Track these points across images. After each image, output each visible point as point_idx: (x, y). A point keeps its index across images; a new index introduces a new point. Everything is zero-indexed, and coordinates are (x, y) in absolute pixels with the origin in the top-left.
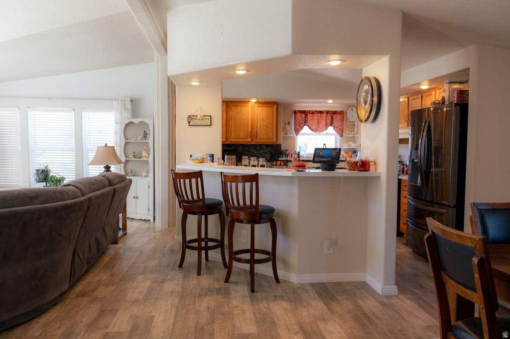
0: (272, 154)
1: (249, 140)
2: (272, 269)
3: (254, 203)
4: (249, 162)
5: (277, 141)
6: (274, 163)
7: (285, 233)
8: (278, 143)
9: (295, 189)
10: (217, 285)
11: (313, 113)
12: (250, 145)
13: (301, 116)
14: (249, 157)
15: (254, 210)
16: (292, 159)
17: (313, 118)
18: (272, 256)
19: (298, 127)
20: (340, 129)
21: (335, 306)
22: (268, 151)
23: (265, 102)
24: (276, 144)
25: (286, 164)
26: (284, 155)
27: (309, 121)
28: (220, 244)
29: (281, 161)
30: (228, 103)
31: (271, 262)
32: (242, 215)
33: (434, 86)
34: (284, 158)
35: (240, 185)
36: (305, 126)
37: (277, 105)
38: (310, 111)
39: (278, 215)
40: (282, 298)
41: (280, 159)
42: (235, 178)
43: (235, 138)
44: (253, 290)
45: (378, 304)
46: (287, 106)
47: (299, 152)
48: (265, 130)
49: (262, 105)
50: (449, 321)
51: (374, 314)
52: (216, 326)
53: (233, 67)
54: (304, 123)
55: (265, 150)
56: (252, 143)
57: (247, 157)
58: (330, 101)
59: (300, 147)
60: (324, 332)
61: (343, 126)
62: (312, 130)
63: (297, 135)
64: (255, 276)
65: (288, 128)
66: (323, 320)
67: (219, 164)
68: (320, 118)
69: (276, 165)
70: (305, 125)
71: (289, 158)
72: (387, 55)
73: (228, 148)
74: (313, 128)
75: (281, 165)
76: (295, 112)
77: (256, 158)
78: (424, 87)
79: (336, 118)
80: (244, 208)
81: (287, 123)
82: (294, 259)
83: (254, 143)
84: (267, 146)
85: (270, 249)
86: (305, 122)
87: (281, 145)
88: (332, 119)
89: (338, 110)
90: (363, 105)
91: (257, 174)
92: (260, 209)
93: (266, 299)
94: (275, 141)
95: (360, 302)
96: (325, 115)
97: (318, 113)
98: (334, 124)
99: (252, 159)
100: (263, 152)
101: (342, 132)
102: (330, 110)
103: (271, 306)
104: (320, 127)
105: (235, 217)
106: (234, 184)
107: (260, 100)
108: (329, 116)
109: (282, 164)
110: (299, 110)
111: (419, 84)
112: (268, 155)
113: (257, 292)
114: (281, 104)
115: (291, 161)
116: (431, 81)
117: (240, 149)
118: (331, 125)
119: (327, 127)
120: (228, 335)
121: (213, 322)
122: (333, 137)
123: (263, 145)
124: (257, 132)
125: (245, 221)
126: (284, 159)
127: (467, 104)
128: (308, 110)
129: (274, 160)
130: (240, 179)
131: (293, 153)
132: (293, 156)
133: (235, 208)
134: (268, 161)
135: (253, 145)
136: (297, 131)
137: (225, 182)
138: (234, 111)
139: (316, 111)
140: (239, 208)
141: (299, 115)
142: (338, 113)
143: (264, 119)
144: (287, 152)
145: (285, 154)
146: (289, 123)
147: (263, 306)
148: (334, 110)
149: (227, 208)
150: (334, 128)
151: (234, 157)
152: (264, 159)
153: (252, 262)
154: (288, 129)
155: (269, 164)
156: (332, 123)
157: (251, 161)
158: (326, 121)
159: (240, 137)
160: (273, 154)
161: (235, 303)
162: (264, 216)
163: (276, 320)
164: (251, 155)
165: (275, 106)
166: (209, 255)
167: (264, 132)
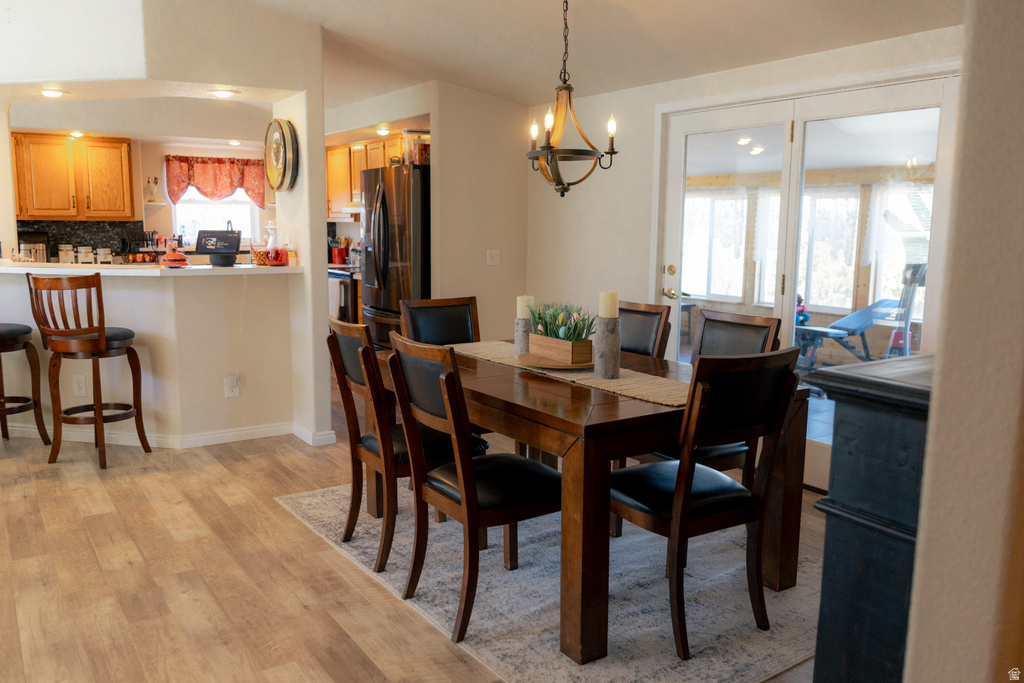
0: (123, 241)
1: (73, 212)
2: (137, 434)
3: (96, 324)
4: (76, 257)
5: (133, 215)
6: (131, 258)
7: (156, 371)
8: (137, 219)
9: (169, 298)
10: (34, 468)
11: (204, 161)
12: (76, 223)
13: (181, 167)
14: (74, 247)
15: (96, 334)
16: (167, 250)
17: (204, 172)
18: (133, 410)
19: (176, 188)
20: (259, 194)
21: (242, 467)
22: (117, 234)
23: (103, 138)
24: (132, 220)
25: (154, 258)
26: (150, 242)
27: (196, 177)
28: (31, 404)
29: (144, 253)
30: (19, 136)
31: (134, 418)
32: (74, 345)
33: (396, 131)
34: (150, 247)
35: (68, 294)
36: (190, 188)
37: (129, 145)
38: (197, 158)
39: (142, 343)
40: (157, 469)
41: (141, 250)
42: (55, 283)
43: (42, 208)
44: (103, 465)
45: (304, 456)
46: (149, 146)
47: (181, 237)
48: (105, 192)
49: (96, 144)
50: (357, 431)
51: (297, 467)
52: (44, 515)
53: (38, 86)
54: (187, 180)
55: (109, 231)
56: (80, 219)
57: (70, 247)
58: (235, 143)
59: (183, 227)
60: (221, 496)
61: (264, 187)
62: (204, 194)
63: (175, 204)
64: (107, 449)
65: (155, 188)
66: (222, 483)
67: (14, 261)
68: (218, 172)
69: (134, 261)
70: (189, 184)
71: (161, 248)
72: (303, 90)
73: (26, 229)
74: (205, 190)
75: (144, 261)
76: (168, 159)
77: (89, 249)
78: (383, 132)
79: (250, 172)
80: (78, 332)
81: (152, 180)
82: (174, 410)
83: (85, 219)
84: (112, 224)
85: (130, 401)
86: (189, 179)
87: (142, 222)
88: (242, 174)
89: (253, 157)
90: (275, 163)
91: (98, 275)
92: (107, 333)
93: (128, 474)
94: (129, 214)
95: (280, 458)
96: (228, 167)
97: (214, 162)
98: (245, 185)
99: (82, 249)
100: (105, 237)
101: (263, 198)
102: (237, 157)
103: (137, 480)
104: (219, 188)
105: (61, 349)
106: (55, 294)
107: (92, 135)
108: (236, 169)
109: (147, 258)
110: (175, 154)
111: (374, 127)
112: (117, 243)
113: (111, 467)
114: (136, 142)
115: (164, 253)
116: (393, 124)
117: (53, 230)
118: (241, 185)
119: (233, 188)
120: (69, 521)
121: (39, 511)
122: (247, 208)
123: (104, 222)
124: (88, 197)
125: (80, 354)
126: (150, 249)
127: (429, 166)
128: (195, 155)
129: (130, 252)
130: (65, 284)
131: (168, 238)
132: (169, 243)
133: (61, 334)
134: (117, 254)
135: (80, 222)
136: (174, 196)
137: (36, 290)
138: (33, 152)
139: (210, 159)
140: (68, 333)
141: (176, 164)
142: (253, 164)
143: (103, 171)
144: (156, 237)
145: (152, 240)
146: (156, 179)
147: (125, 482)
148: (245, 157)
149: (45, 335)
150: (247, 191)
151: (41, 247)
152: (108, 251)
153: (99, 422)
154: (155, 193)
155: (120, 258)
156: (243, 181)
157: (79, 255)
158: (231, 178)
159: (52, 206)
160: (127, 241)
161: (72, 485)
162: (116, 344)
163: (146, 494)
164: (79, 243)
165: (125, 146)
166: (9, 428)
167: (104, 196)
